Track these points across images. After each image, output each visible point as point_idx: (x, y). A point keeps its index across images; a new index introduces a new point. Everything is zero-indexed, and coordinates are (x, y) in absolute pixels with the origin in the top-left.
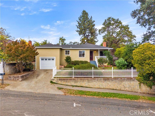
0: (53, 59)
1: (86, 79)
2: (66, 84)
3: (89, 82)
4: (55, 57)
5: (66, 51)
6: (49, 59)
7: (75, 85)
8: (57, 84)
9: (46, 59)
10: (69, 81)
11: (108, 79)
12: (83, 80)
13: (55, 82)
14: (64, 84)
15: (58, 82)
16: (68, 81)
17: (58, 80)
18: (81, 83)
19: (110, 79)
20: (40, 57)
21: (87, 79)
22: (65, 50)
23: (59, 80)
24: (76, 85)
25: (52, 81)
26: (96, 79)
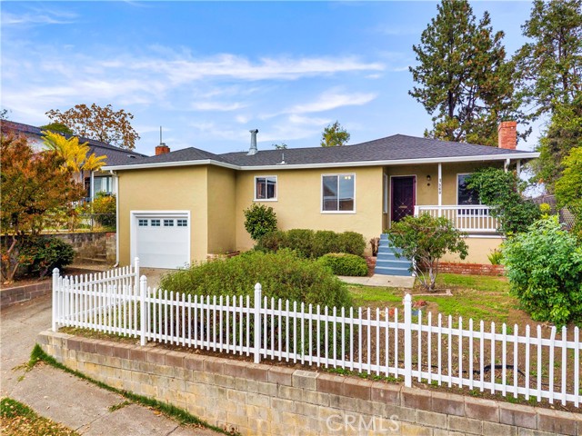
0: (182, 223)
1: (203, 366)
2: (101, 378)
3: (222, 391)
4: (188, 212)
5: (258, 180)
6: (169, 223)
7: (141, 393)
8: (59, 366)
9: (156, 223)
10: (112, 361)
11: (363, 393)
12: (186, 373)
13: (55, 357)
14: (93, 378)
15: (66, 358)
16: (108, 363)
17: (65, 348)
18: (173, 386)
19: (378, 397)
20: (132, 212)
21: (209, 367)
22: (255, 177)
23: (71, 344)
24: (149, 396)
25: (43, 346)
26: (270, 377)
